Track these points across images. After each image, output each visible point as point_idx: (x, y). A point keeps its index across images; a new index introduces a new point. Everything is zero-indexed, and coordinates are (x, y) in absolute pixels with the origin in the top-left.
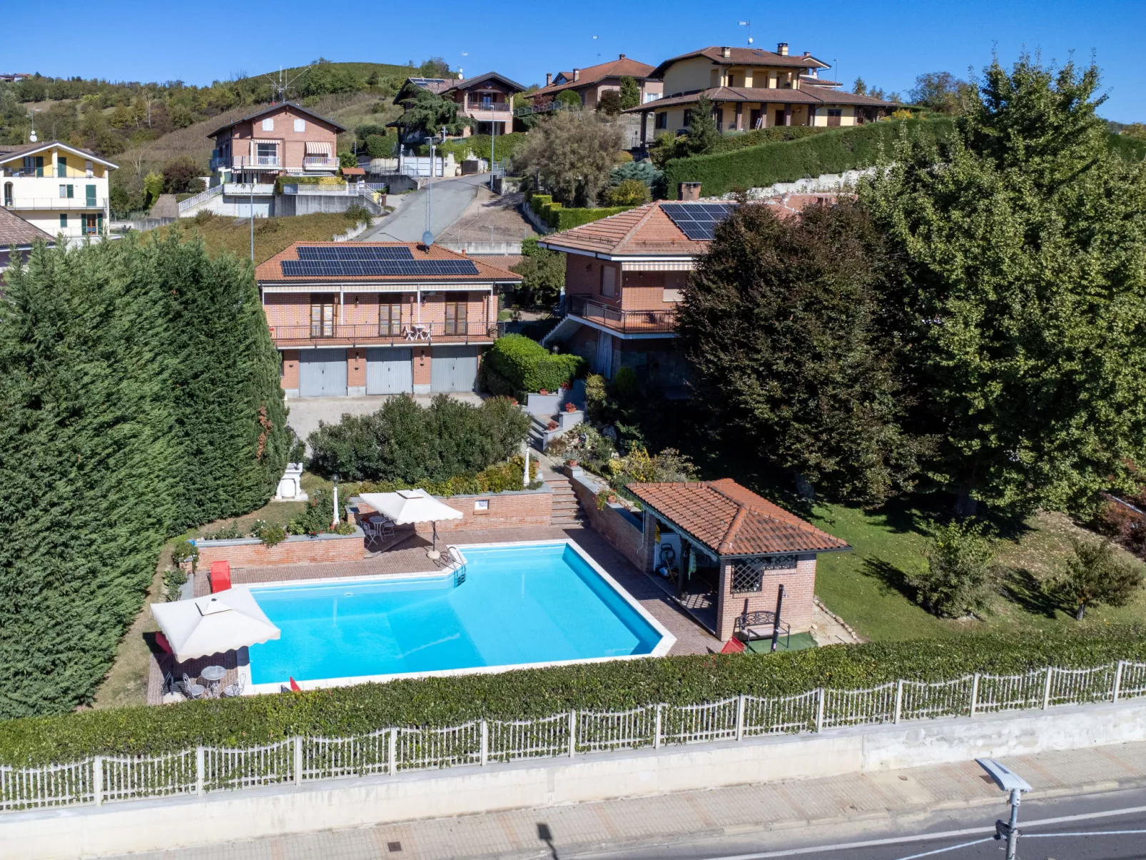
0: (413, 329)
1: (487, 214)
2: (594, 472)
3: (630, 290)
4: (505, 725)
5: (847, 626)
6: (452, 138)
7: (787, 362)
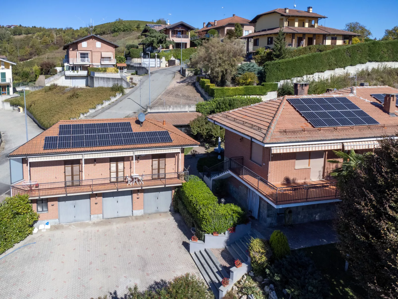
0: (131, 177)
1: (179, 88)
3: (274, 162)
6: (164, 50)
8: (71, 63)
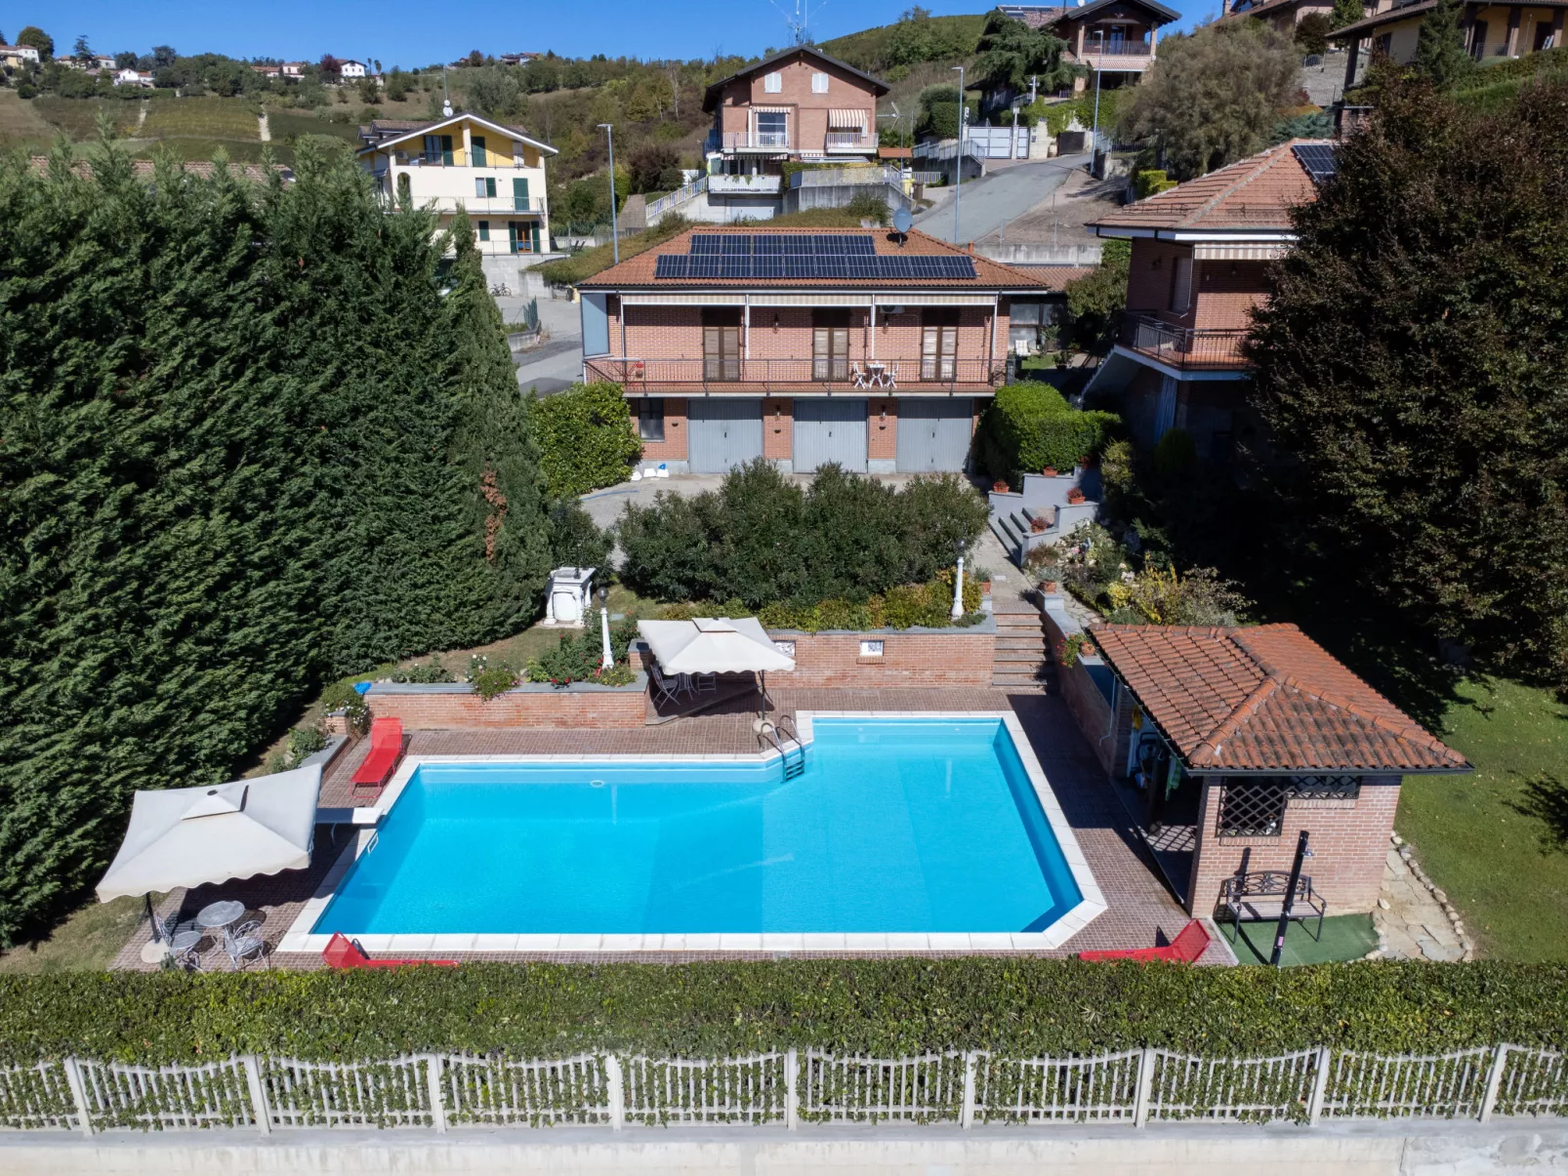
0: (868, 370)
1: (1068, 207)
2: (1087, 604)
3: (1211, 296)
4: (656, 1065)
5: (1450, 908)
7: (1428, 405)
8: (728, 149)
